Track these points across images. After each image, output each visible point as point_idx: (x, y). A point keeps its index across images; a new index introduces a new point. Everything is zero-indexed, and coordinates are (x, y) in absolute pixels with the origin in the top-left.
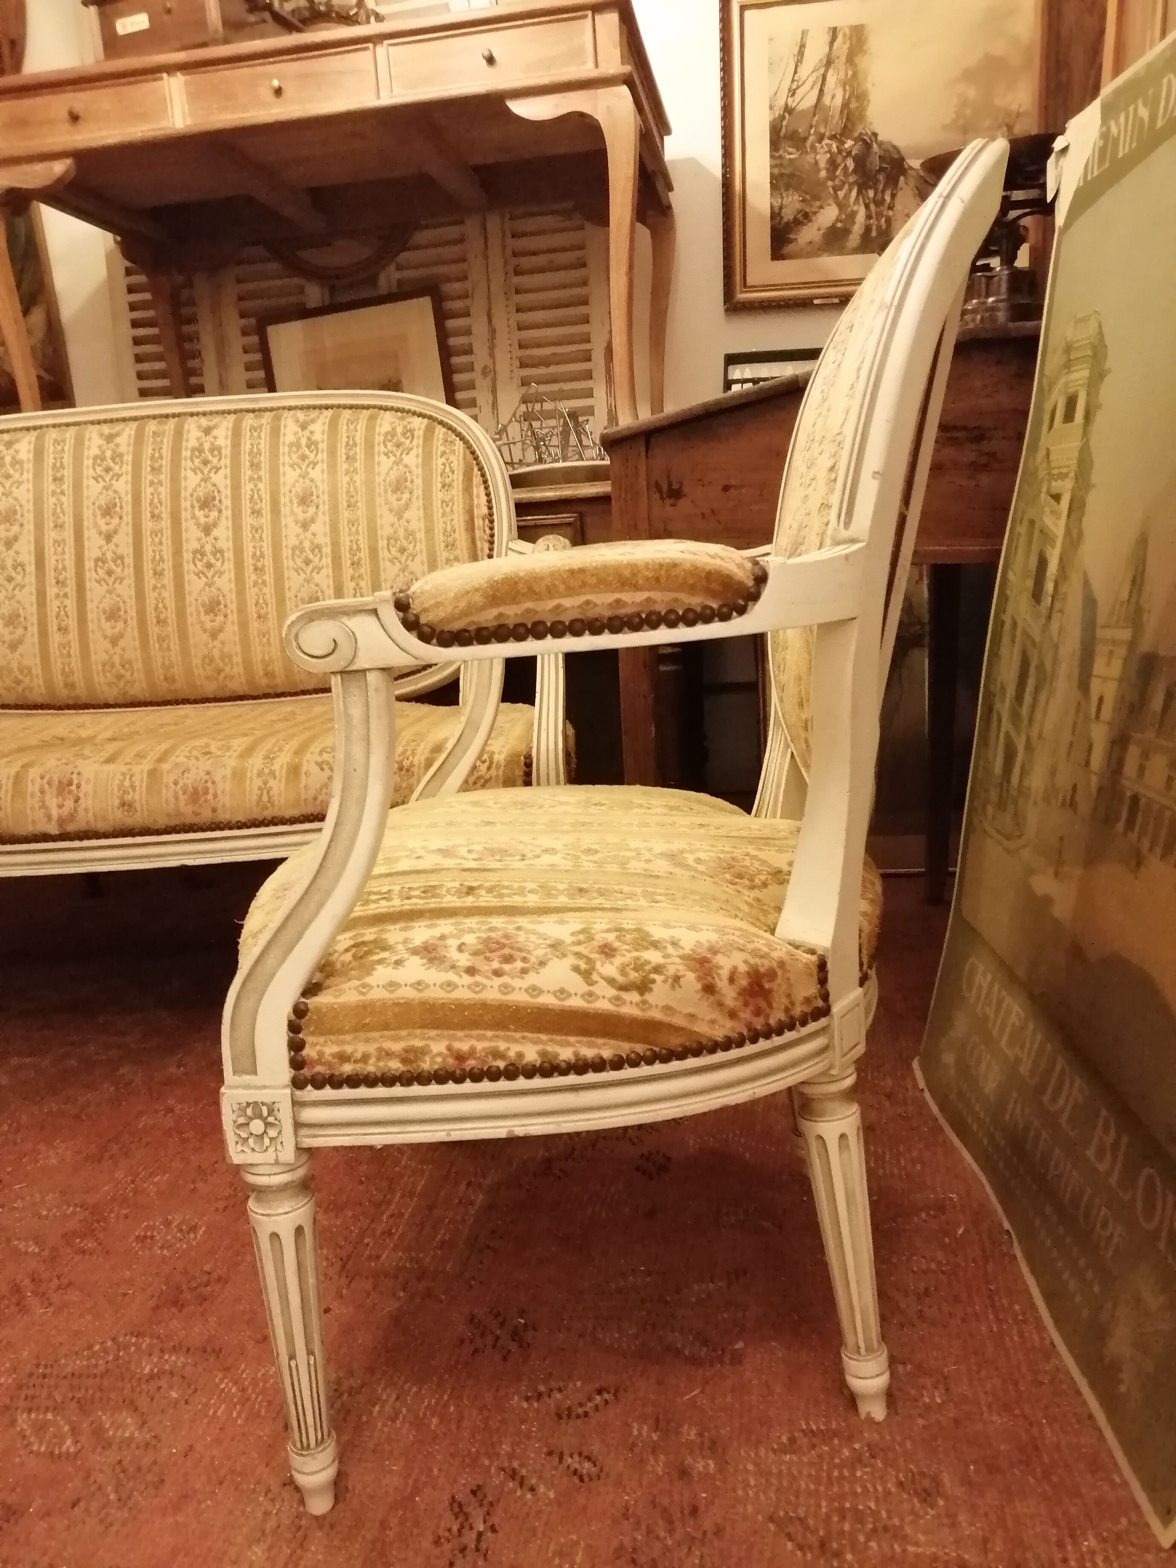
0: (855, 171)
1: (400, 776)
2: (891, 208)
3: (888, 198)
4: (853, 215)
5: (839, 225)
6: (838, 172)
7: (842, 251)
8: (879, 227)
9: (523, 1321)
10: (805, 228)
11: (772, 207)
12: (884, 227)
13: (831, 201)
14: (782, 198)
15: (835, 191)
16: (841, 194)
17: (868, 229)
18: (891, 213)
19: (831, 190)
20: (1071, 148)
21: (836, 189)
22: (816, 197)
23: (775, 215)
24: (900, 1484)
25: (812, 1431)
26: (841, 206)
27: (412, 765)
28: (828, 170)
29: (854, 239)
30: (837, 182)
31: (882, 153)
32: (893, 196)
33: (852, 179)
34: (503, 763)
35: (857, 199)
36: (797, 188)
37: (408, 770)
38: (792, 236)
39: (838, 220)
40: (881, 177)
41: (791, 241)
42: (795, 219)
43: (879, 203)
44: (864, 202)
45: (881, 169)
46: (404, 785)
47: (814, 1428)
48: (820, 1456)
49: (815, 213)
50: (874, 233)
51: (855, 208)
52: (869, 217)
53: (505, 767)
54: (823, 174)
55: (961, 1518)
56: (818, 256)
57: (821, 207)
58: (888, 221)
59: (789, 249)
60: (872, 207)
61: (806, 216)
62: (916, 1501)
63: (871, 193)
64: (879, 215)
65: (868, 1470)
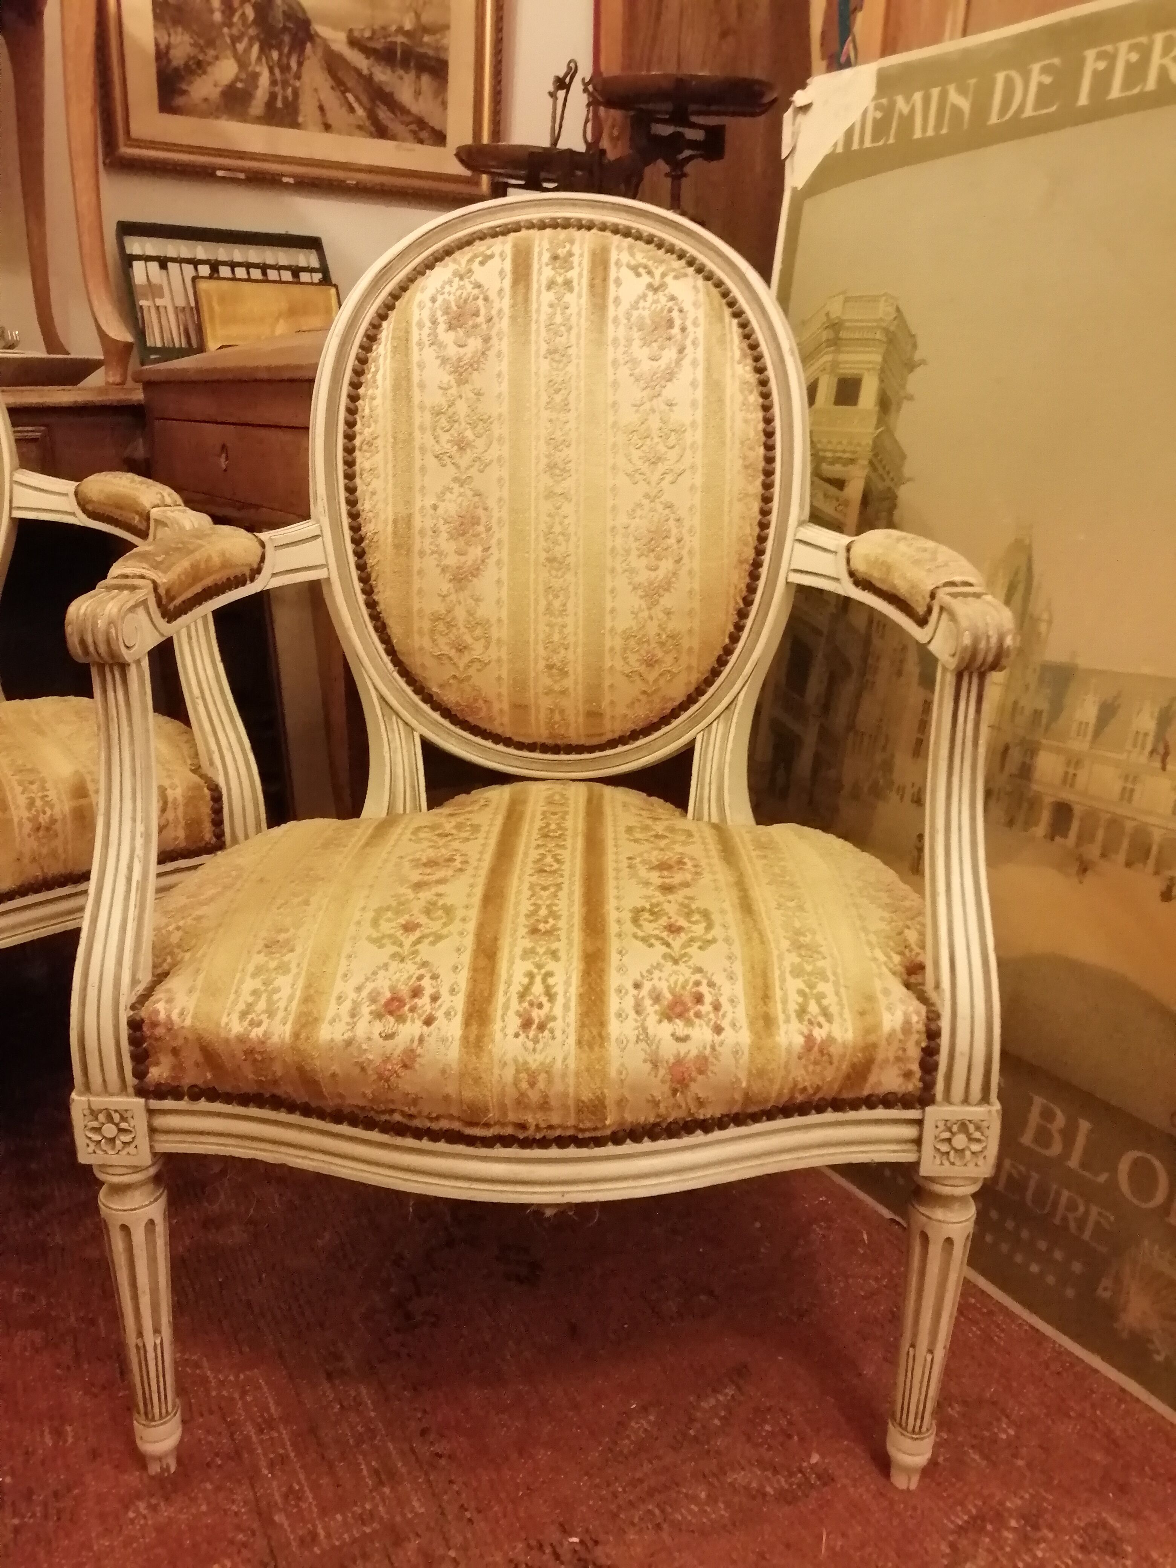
0: (255, 22)
1: (38, 839)
2: (298, 77)
3: (294, 65)
4: (255, 76)
5: (239, 85)
6: (236, 19)
7: (243, 117)
8: (285, 98)
9: (575, 1540)
10: (198, 79)
11: (157, 45)
12: (290, 99)
13: (229, 53)
14: (169, 35)
15: (233, 43)
16: (240, 47)
17: (273, 97)
18: (298, 84)
19: (228, 40)
20: (814, 107)
21: (235, 40)
22: (211, 43)
23: (162, 55)
24: (1082, 1548)
25: (961, 1527)
26: (242, 64)
27: (53, 821)
28: (223, 12)
29: (258, 105)
30: (235, 31)
31: (286, 8)
32: (300, 64)
33: (252, 31)
34: (180, 800)
35: (259, 59)
36: (187, 27)
37: (48, 829)
38: (184, 87)
39: (237, 79)
40: (287, 38)
41: (184, 92)
42: (186, 65)
43: (285, 69)
44: (267, 63)
45: (285, 29)
46: (45, 851)
47: (960, 1523)
48: (989, 1551)
49: (209, 64)
50: (279, 104)
51: (258, 69)
52: (274, 83)
53: (186, 805)
54: (218, 17)
55: (1155, 1555)
56: (217, 117)
57: (217, 58)
58: (296, 93)
59: (180, 101)
60: (277, 71)
61: (199, 64)
62: (1107, 1558)
63: (275, 55)
64: (285, 84)
65: (1043, 1545)
